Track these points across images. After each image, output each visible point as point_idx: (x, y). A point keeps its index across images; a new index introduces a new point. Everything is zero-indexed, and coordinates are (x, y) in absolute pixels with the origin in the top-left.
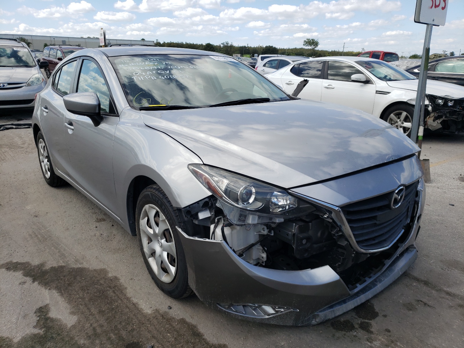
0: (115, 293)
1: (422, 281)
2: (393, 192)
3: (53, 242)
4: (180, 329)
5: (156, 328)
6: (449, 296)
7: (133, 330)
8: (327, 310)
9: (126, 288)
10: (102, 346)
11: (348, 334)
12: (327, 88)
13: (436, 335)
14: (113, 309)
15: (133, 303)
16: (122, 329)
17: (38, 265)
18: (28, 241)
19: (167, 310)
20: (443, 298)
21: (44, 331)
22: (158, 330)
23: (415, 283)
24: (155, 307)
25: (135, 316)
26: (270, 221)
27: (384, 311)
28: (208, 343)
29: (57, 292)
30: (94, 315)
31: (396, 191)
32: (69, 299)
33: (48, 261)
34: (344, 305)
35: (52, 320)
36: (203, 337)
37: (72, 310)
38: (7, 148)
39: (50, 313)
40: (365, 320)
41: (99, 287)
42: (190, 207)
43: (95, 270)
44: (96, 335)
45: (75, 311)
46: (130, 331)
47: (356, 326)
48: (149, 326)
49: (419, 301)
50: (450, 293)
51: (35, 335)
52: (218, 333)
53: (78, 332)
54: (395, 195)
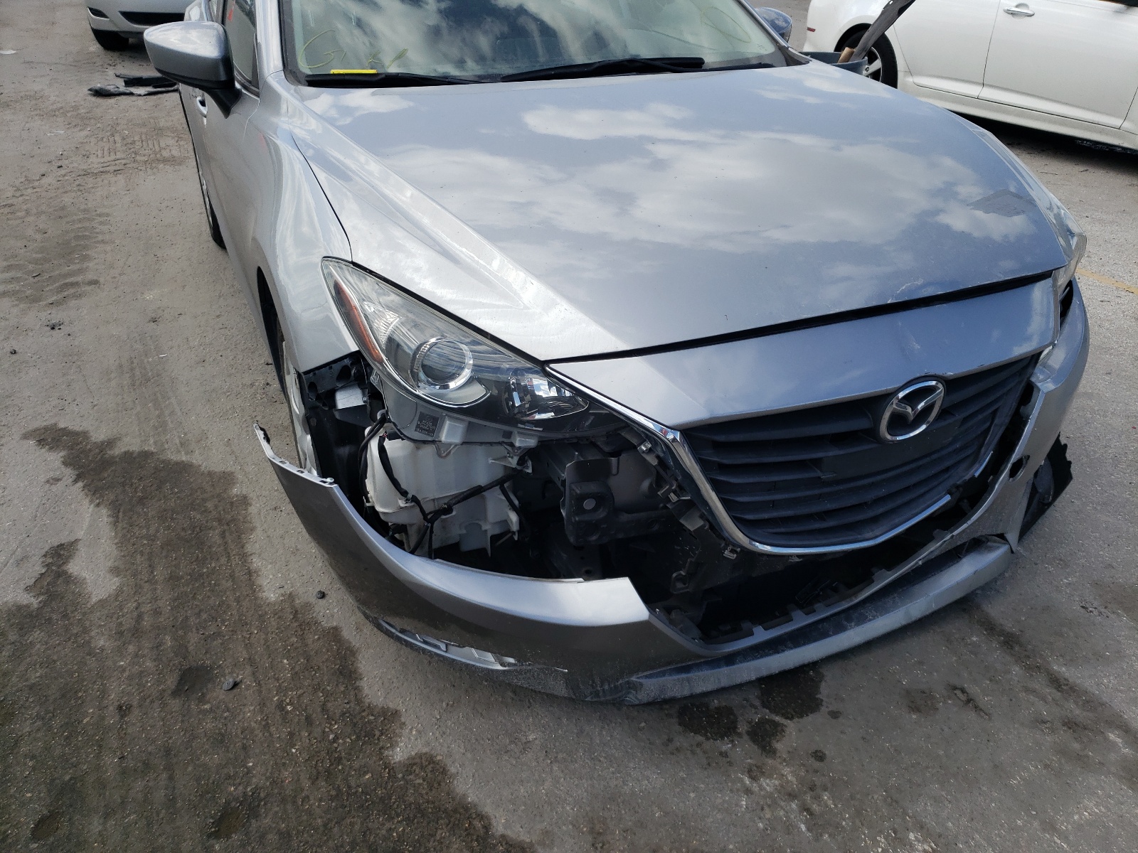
0: (224, 537)
1: (1002, 633)
2: (886, 397)
3: (157, 389)
4: (316, 653)
5: (266, 641)
6: (1054, 691)
7: (218, 634)
8: (670, 675)
9: (253, 529)
10: (136, 660)
11: (708, 745)
12: (1013, 14)
13: (943, 793)
14: (201, 575)
15: (249, 568)
16: (194, 629)
17: (102, 443)
18: (109, 380)
19: (313, 600)
20: (1034, 691)
21: (40, 602)
22: (268, 647)
23: (977, 636)
24: (292, 587)
25: (238, 602)
26: (506, 440)
27: (842, 700)
28: (359, 701)
29: (109, 513)
30: (156, 582)
31: (901, 395)
32: (124, 536)
33: (127, 435)
34: (725, 670)
35: (68, 579)
36: (357, 683)
37: (116, 564)
38: (173, 138)
39: (71, 561)
40: (777, 715)
41: (198, 516)
42: (315, 374)
43: (210, 474)
44: (137, 632)
45: (122, 567)
46: (210, 636)
47: (742, 728)
48: (256, 632)
49: (955, 688)
50: (1062, 681)
51: (20, 608)
52: (395, 680)
53: (104, 618)
54: (893, 406)
